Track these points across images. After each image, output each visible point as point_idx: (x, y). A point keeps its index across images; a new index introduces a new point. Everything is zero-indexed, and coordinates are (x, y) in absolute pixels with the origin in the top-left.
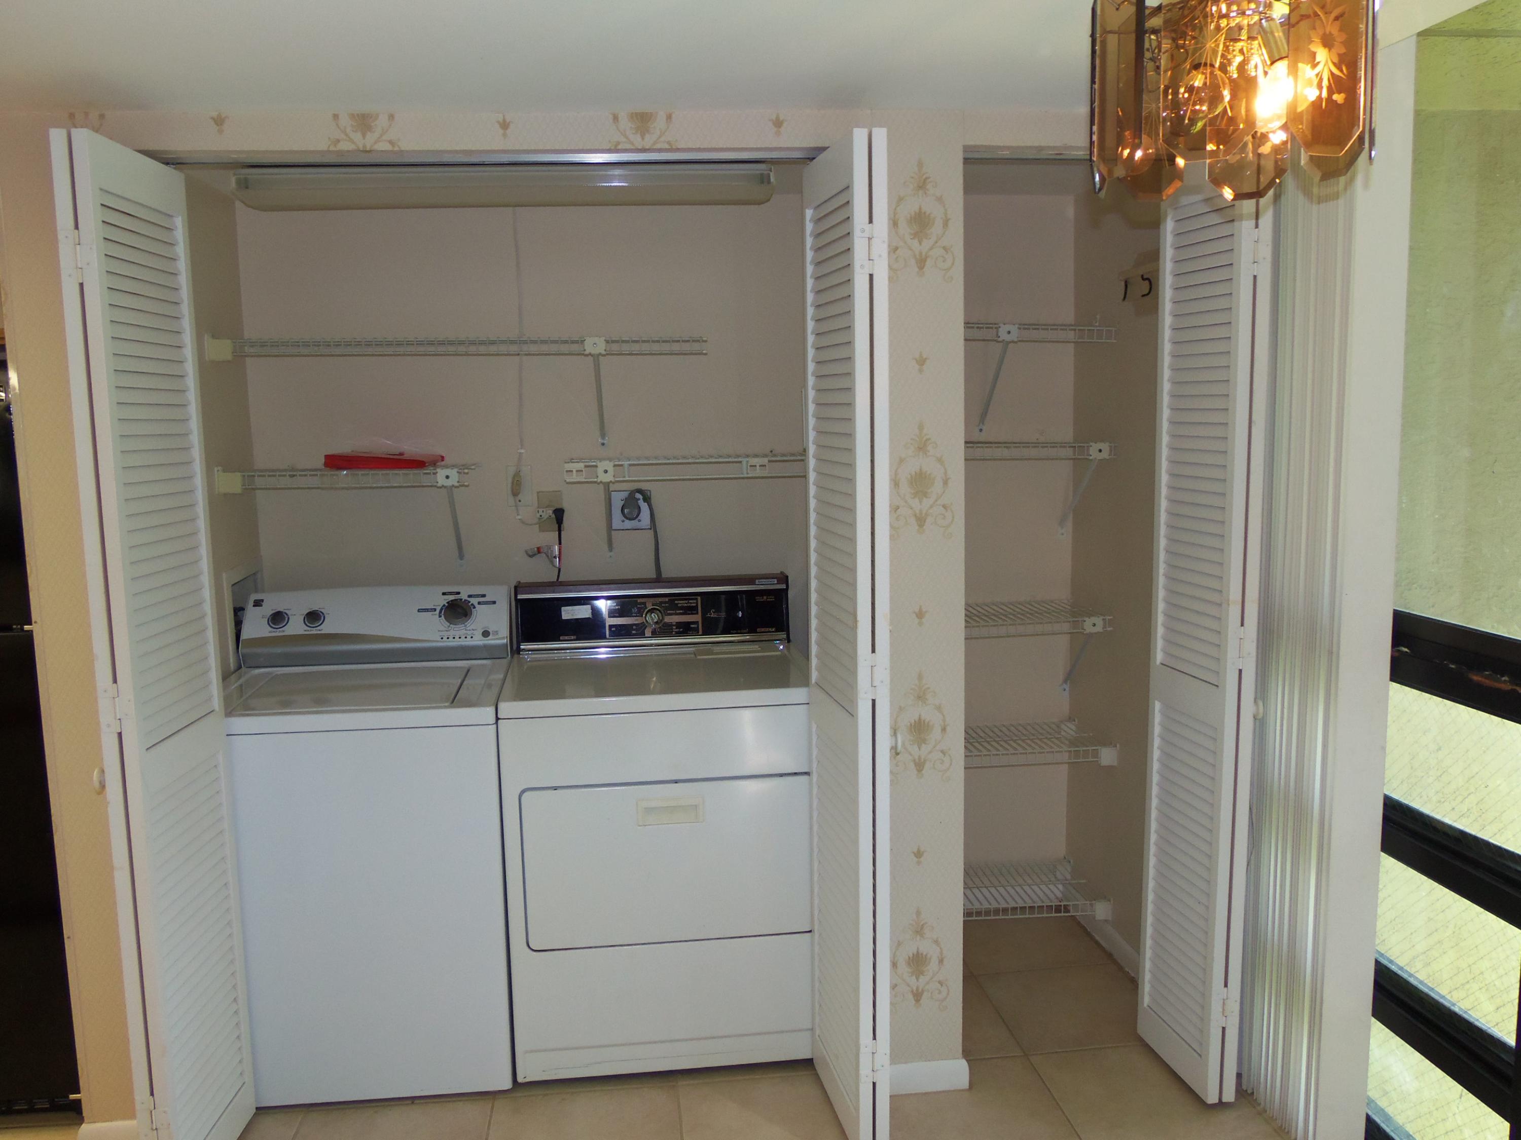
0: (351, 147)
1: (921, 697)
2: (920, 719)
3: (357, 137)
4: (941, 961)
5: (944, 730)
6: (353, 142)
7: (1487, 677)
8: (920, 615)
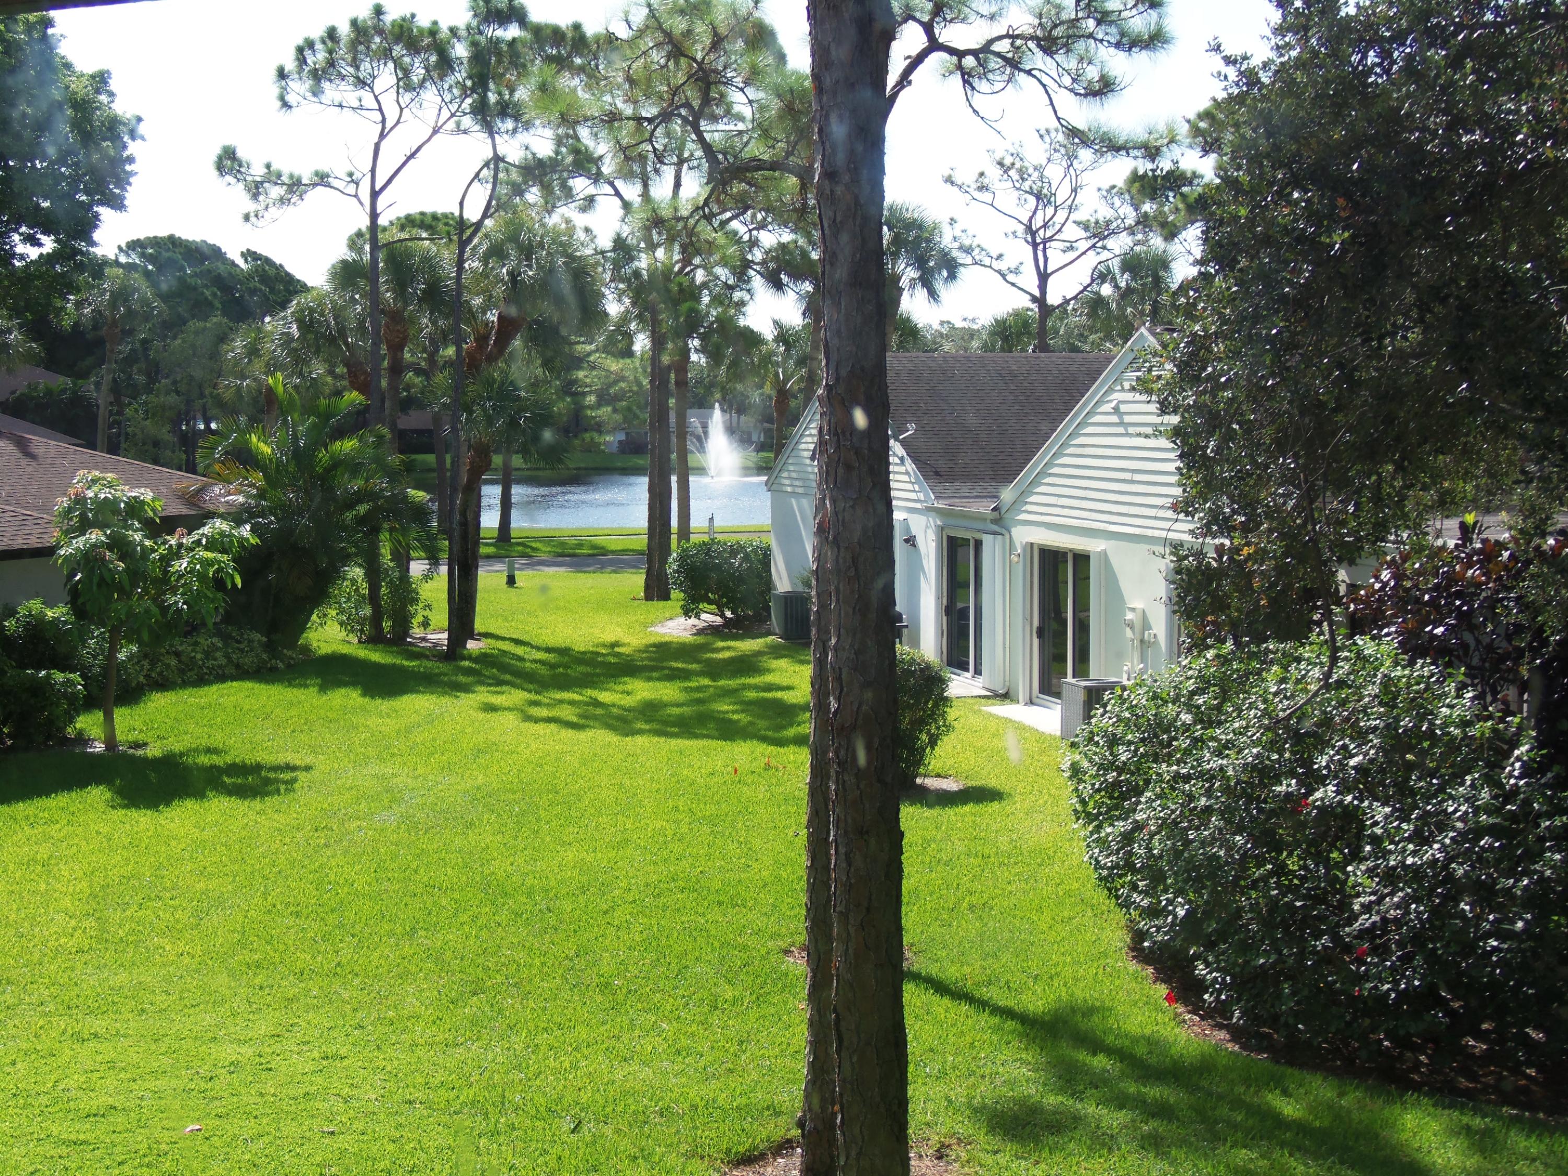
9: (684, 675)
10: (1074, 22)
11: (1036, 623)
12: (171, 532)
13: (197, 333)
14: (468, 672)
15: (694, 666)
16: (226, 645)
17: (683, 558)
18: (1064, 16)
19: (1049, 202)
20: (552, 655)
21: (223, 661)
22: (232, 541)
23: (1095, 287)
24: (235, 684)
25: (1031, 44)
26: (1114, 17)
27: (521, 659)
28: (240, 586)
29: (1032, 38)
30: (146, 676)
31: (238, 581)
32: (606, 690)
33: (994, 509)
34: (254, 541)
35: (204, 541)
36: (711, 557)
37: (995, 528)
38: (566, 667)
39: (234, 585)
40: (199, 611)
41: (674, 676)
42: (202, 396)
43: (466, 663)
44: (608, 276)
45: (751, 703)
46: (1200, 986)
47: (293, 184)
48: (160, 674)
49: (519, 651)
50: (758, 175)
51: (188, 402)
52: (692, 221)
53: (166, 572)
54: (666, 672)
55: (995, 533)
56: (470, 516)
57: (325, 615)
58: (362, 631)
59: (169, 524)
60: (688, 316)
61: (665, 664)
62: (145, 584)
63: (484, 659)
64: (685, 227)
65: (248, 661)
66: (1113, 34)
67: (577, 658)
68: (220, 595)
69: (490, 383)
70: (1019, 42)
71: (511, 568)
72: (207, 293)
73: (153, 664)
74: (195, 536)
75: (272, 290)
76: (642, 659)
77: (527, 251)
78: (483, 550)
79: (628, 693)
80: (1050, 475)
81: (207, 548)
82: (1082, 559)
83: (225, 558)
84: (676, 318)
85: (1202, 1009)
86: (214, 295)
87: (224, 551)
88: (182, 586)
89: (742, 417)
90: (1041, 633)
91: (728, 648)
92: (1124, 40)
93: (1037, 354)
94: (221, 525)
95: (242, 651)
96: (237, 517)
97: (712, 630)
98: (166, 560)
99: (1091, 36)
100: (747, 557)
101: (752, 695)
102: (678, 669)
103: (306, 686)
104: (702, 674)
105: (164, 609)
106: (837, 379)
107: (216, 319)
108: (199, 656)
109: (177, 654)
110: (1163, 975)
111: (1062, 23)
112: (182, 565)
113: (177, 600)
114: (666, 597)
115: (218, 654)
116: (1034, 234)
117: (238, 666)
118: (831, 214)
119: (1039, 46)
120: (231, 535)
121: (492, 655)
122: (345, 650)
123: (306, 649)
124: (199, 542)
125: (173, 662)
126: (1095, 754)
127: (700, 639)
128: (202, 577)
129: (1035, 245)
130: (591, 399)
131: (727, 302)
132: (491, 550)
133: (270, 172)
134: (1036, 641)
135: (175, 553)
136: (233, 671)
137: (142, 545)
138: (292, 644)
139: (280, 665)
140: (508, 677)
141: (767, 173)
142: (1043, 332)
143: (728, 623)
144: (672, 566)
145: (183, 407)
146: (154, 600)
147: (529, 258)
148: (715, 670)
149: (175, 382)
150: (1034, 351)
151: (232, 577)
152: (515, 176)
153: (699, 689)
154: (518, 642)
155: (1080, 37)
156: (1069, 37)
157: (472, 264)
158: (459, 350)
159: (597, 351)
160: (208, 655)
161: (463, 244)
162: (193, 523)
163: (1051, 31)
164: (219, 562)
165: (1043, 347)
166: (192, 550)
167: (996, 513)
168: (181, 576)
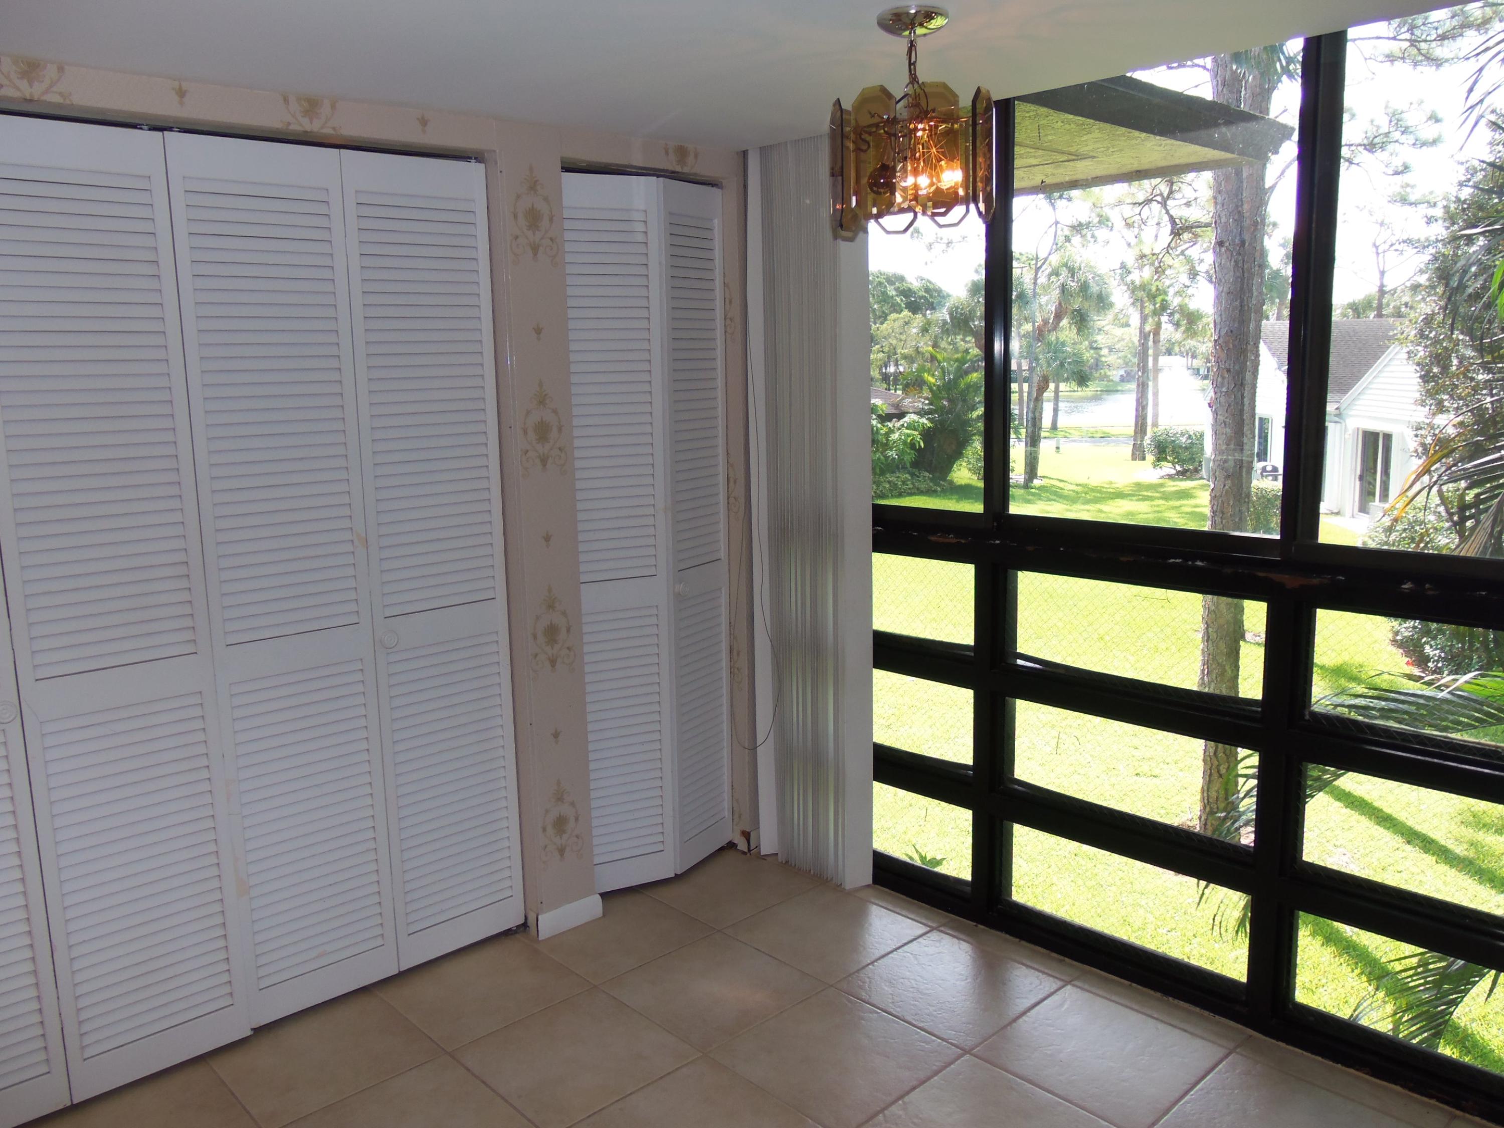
0: (16, 94)
1: (551, 606)
2: (551, 624)
3: (24, 85)
4: (577, 819)
5: (568, 630)
6: (18, 89)
7: (940, 537)
8: (547, 539)
9: (1150, 499)
10: (1387, 134)
11: (1358, 473)
12: (890, 421)
13: (894, 321)
14: (1033, 494)
15: (1157, 495)
16: (912, 477)
17: (1154, 438)
18: (1381, 131)
19: (1388, 228)
20: (1079, 487)
21: (911, 486)
22: (919, 425)
23: (1416, 278)
24: (917, 497)
25: (1361, 149)
26: (1411, 130)
27: (1062, 489)
28: (923, 446)
29: (1360, 145)
30: (875, 492)
31: (922, 445)
32: (1108, 505)
33: (1337, 409)
34: (929, 425)
35: (905, 425)
36: (1169, 436)
37: (1337, 419)
38: (1086, 493)
39: (920, 446)
40: (903, 459)
41: (1146, 499)
42: (896, 354)
43: (1033, 490)
44: (1116, 283)
45: (1187, 513)
46: (1427, 659)
47: (949, 243)
48: (881, 491)
49: (1061, 485)
50: (1198, 230)
51: (889, 357)
52: (1160, 256)
53: (887, 440)
54: (1141, 497)
55: (1336, 422)
56: (1037, 415)
57: (961, 465)
58: (979, 474)
59: (888, 417)
60: (1162, 304)
61: (1141, 493)
62: (877, 446)
63: (1041, 488)
64: (1157, 258)
65: (923, 486)
66: (1411, 139)
67: (1093, 489)
68: (912, 452)
69: (1049, 344)
70: (1353, 148)
71: (1058, 442)
72: (898, 299)
73: (878, 486)
74: (901, 422)
75: (931, 296)
76: (1128, 491)
77: (1072, 272)
78: (1043, 434)
79: (1120, 507)
80: (1371, 389)
81: (907, 428)
82: (1388, 437)
83: (916, 433)
84: (1154, 305)
85: (1427, 670)
86: (902, 300)
87: (915, 430)
88: (895, 447)
89: (1194, 360)
90: (1361, 478)
91: (1177, 486)
92: (1417, 142)
93: (1375, 319)
94: (914, 417)
95: (920, 481)
96: (921, 413)
97: (1170, 477)
98: (887, 435)
99: (1397, 141)
100: (1190, 437)
101: (1189, 510)
102: (1148, 496)
103: (951, 499)
104: (1161, 498)
105: (887, 457)
106: (1219, 337)
107: (906, 313)
108: (899, 483)
109: (889, 482)
110: (1407, 653)
111: (1380, 135)
112: (895, 436)
113: (892, 454)
114: (1144, 459)
115: (909, 483)
116: (1377, 247)
117: (918, 489)
118: (1219, 260)
119: (1365, 149)
120: (918, 422)
121: (1047, 487)
122: (971, 482)
123: (951, 483)
124: (903, 426)
125: (887, 486)
126: (1376, 537)
127: (1161, 481)
128: (905, 442)
129: (1378, 254)
130: (1105, 352)
131: (1184, 295)
132: (1047, 434)
133: (937, 238)
134: (1358, 483)
135: (891, 431)
136: (916, 491)
137: (877, 427)
138: (945, 480)
139: (939, 489)
140: (1054, 497)
141: (1204, 229)
142: (1380, 307)
143: (1178, 473)
144: (1147, 440)
145: (886, 360)
146: (882, 453)
147: (1073, 276)
148: (1166, 497)
149: (882, 347)
150: (1374, 317)
151: (919, 442)
152: (1067, 232)
153: (1158, 506)
154: (1061, 481)
155: (1390, 142)
156: (1383, 143)
157: (1042, 280)
158: (1034, 326)
159: (1108, 324)
160: (904, 483)
161: (1037, 270)
162: (901, 415)
163: (1373, 140)
164: (913, 435)
165: (1380, 315)
166: (899, 429)
167: (1337, 412)
168: (895, 442)
